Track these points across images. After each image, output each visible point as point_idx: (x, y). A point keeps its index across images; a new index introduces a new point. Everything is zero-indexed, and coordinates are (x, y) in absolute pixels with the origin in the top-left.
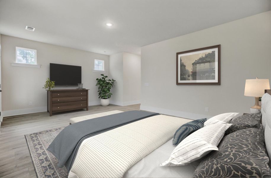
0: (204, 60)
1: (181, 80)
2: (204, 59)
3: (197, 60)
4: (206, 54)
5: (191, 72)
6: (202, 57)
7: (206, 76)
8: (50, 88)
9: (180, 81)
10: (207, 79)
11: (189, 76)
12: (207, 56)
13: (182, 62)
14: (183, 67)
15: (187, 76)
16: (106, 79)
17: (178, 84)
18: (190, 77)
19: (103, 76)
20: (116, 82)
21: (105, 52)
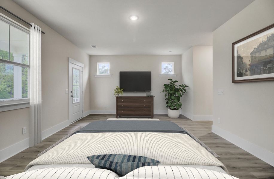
0: (266, 46)
1: (238, 76)
2: (266, 44)
3: (256, 47)
4: (268, 36)
5: (249, 65)
6: (263, 41)
7: (269, 68)
8: (118, 95)
9: (237, 79)
10: (269, 73)
11: (246, 71)
12: (270, 40)
13: (238, 53)
14: (240, 60)
15: (244, 71)
16: (176, 84)
17: (234, 81)
18: (248, 73)
19: (171, 81)
20: (189, 88)
21: (171, 52)
